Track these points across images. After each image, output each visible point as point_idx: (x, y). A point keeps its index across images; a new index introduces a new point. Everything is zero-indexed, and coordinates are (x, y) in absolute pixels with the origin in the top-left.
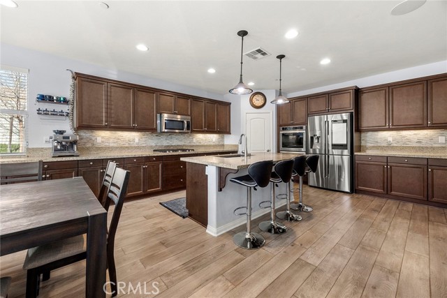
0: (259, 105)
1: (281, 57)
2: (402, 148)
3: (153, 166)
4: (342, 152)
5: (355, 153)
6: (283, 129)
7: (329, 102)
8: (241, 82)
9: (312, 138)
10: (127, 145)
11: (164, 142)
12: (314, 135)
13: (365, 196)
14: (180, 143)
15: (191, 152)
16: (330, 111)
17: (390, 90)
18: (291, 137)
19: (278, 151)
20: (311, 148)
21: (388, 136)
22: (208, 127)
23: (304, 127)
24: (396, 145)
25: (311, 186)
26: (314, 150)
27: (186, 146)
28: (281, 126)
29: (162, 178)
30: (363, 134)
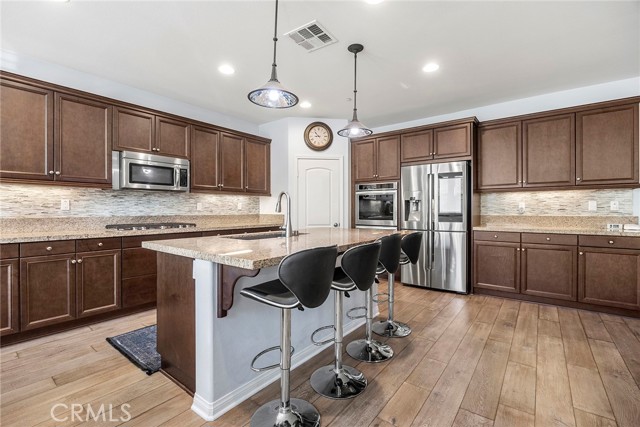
0: (321, 145)
1: (356, 49)
2: (539, 219)
3: (98, 260)
4: (451, 227)
5: (474, 228)
6: (361, 187)
7: (434, 144)
8: (274, 78)
9: (407, 203)
10: (39, 215)
11: (132, 209)
12: (411, 199)
13: (488, 299)
14: (168, 212)
15: (188, 229)
16: (434, 157)
17: (523, 126)
18: (373, 203)
19: (353, 226)
20: (406, 219)
21: (520, 201)
22: (227, 182)
23: (395, 184)
24: (530, 214)
25: (405, 285)
26: (410, 224)
27: (181, 217)
28: (358, 182)
29: (121, 282)
30: (483, 197)
